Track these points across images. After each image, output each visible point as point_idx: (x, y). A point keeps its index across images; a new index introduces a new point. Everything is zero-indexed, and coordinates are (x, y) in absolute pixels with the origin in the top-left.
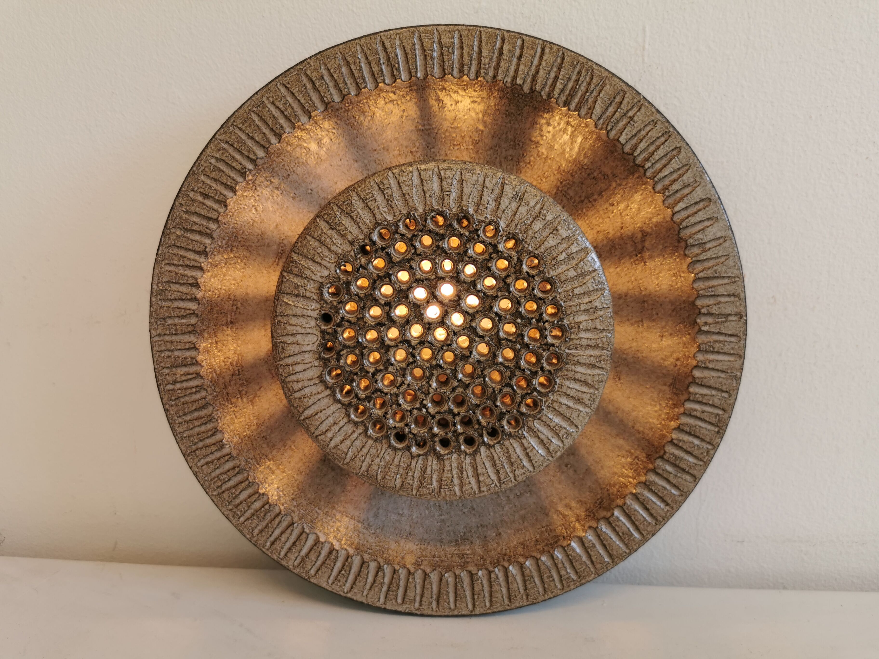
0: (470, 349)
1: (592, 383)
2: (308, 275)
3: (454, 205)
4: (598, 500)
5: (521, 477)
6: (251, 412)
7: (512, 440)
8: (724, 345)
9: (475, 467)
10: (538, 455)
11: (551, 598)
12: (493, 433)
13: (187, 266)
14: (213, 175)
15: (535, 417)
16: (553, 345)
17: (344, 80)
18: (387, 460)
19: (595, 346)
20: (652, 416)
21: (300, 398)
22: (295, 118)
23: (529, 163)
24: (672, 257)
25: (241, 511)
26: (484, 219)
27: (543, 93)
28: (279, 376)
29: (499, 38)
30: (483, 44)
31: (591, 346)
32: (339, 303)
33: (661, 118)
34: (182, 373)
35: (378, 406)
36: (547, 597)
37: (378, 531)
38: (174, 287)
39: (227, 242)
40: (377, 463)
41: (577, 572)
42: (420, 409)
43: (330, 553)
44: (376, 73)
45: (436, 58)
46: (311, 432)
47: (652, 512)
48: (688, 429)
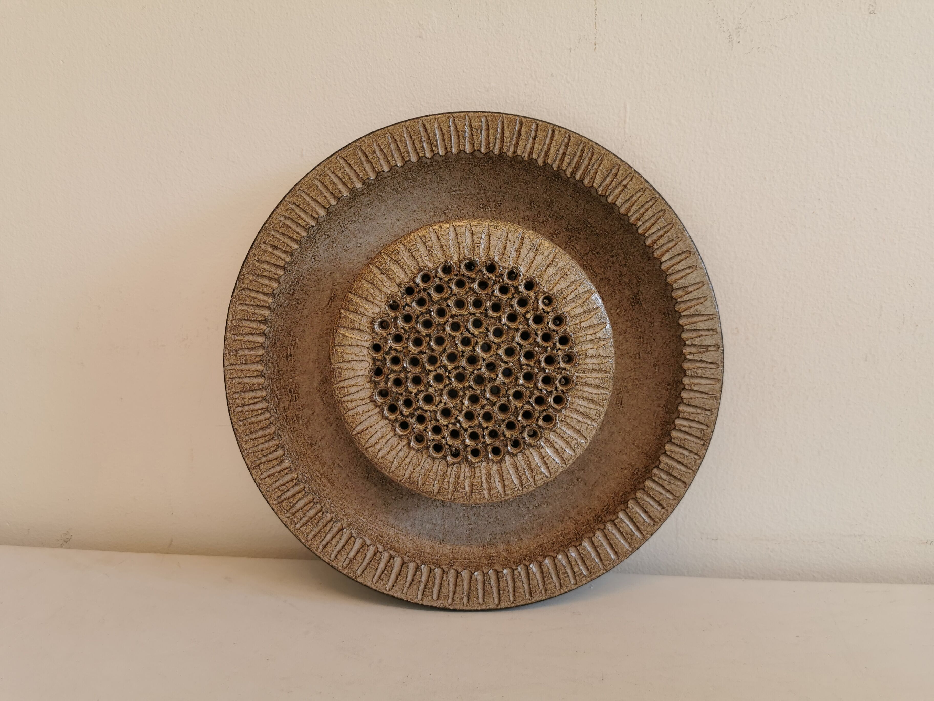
1: (598, 401)
2: (362, 311)
3: (483, 255)
5: (539, 482)
7: (532, 450)
8: (706, 371)
9: (501, 473)
10: (554, 463)
11: (566, 592)
12: (516, 444)
14: (282, 230)
15: (551, 430)
16: (565, 369)
17: (392, 154)
18: (427, 469)
19: (599, 370)
21: (353, 416)
25: (298, 518)
26: (507, 266)
27: (553, 166)
28: (336, 397)
29: (518, 122)
30: (505, 127)
31: (596, 370)
32: (388, 335)
33: (649, 187)
34: (250, 397)
36: (562, 591)
37: (415, 538)
38: (246, 324)
39: (290, 286)
40: (418, 471)
41: (588, 569)
42: (455, 424)
43: (375, 554)
44: (418, 149)
45: (467, 139)
46: (362, 445)
47: (651, 515)
48: (679, 442)
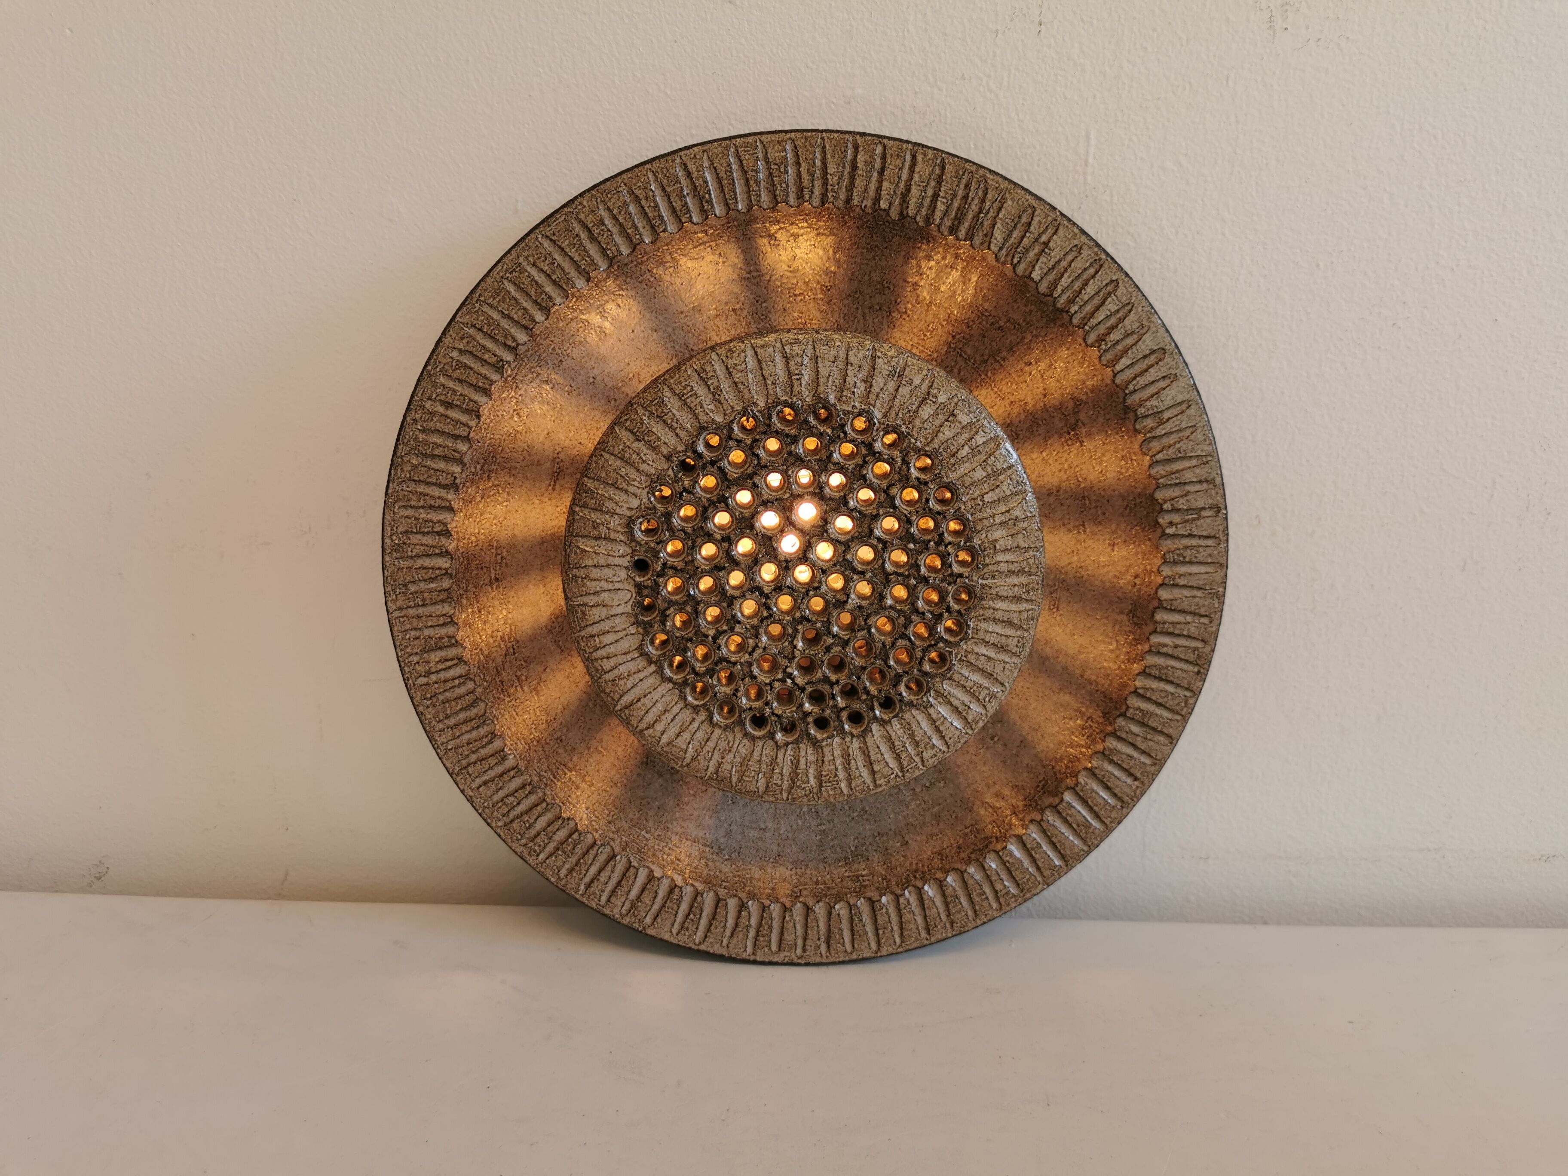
0: (845, 590)
1: (1019, 623)
2: (610, 508)
3: (807, 393)
4: (1040, 782)
5: (931, 761)
6: (537, 705)
7: (915, 712)
8: (1198, 552)
9: (866, 753)
10: (953, 729)
11: (984, 923)
12: (887, 704)
13: (431, 507)
14: (457, 374)
15: (943, 677)
16: (961, 576)
17: (634, 223)
18: (743, 755)
19: (1019, 571)
20: (1107, 658)
21: (614, 680)
22: (568, 284)
23: (906, 313)
24: (1117, 433)
25: (540, 846)
26: (851, 409)
27: (918, 219)
28: (581, 652)
29: (850, 145)
30: (828, 156)
31: (1013, 572)
32: (658, 543)
33: (1087, 241)
34: (437, 660)
35: (724, 681)
36: (979, 922)
37: (733, 855)
38: (415, 539)
39: (482, 467)
40: (729, 761)
41: (1018, 885)
42: (783, 681)
43: (671, 891)
44: (678, 209)
45: (762, 182)
46: (632, 726)
47: (1116, 792)
48: (1157, 673)
